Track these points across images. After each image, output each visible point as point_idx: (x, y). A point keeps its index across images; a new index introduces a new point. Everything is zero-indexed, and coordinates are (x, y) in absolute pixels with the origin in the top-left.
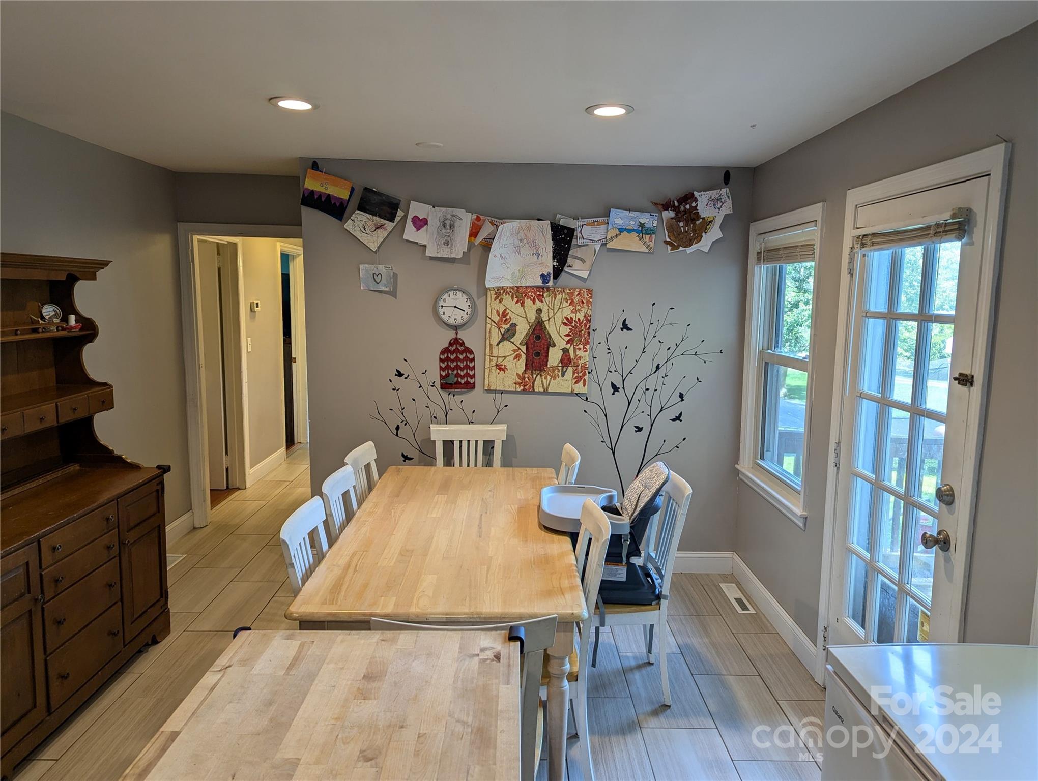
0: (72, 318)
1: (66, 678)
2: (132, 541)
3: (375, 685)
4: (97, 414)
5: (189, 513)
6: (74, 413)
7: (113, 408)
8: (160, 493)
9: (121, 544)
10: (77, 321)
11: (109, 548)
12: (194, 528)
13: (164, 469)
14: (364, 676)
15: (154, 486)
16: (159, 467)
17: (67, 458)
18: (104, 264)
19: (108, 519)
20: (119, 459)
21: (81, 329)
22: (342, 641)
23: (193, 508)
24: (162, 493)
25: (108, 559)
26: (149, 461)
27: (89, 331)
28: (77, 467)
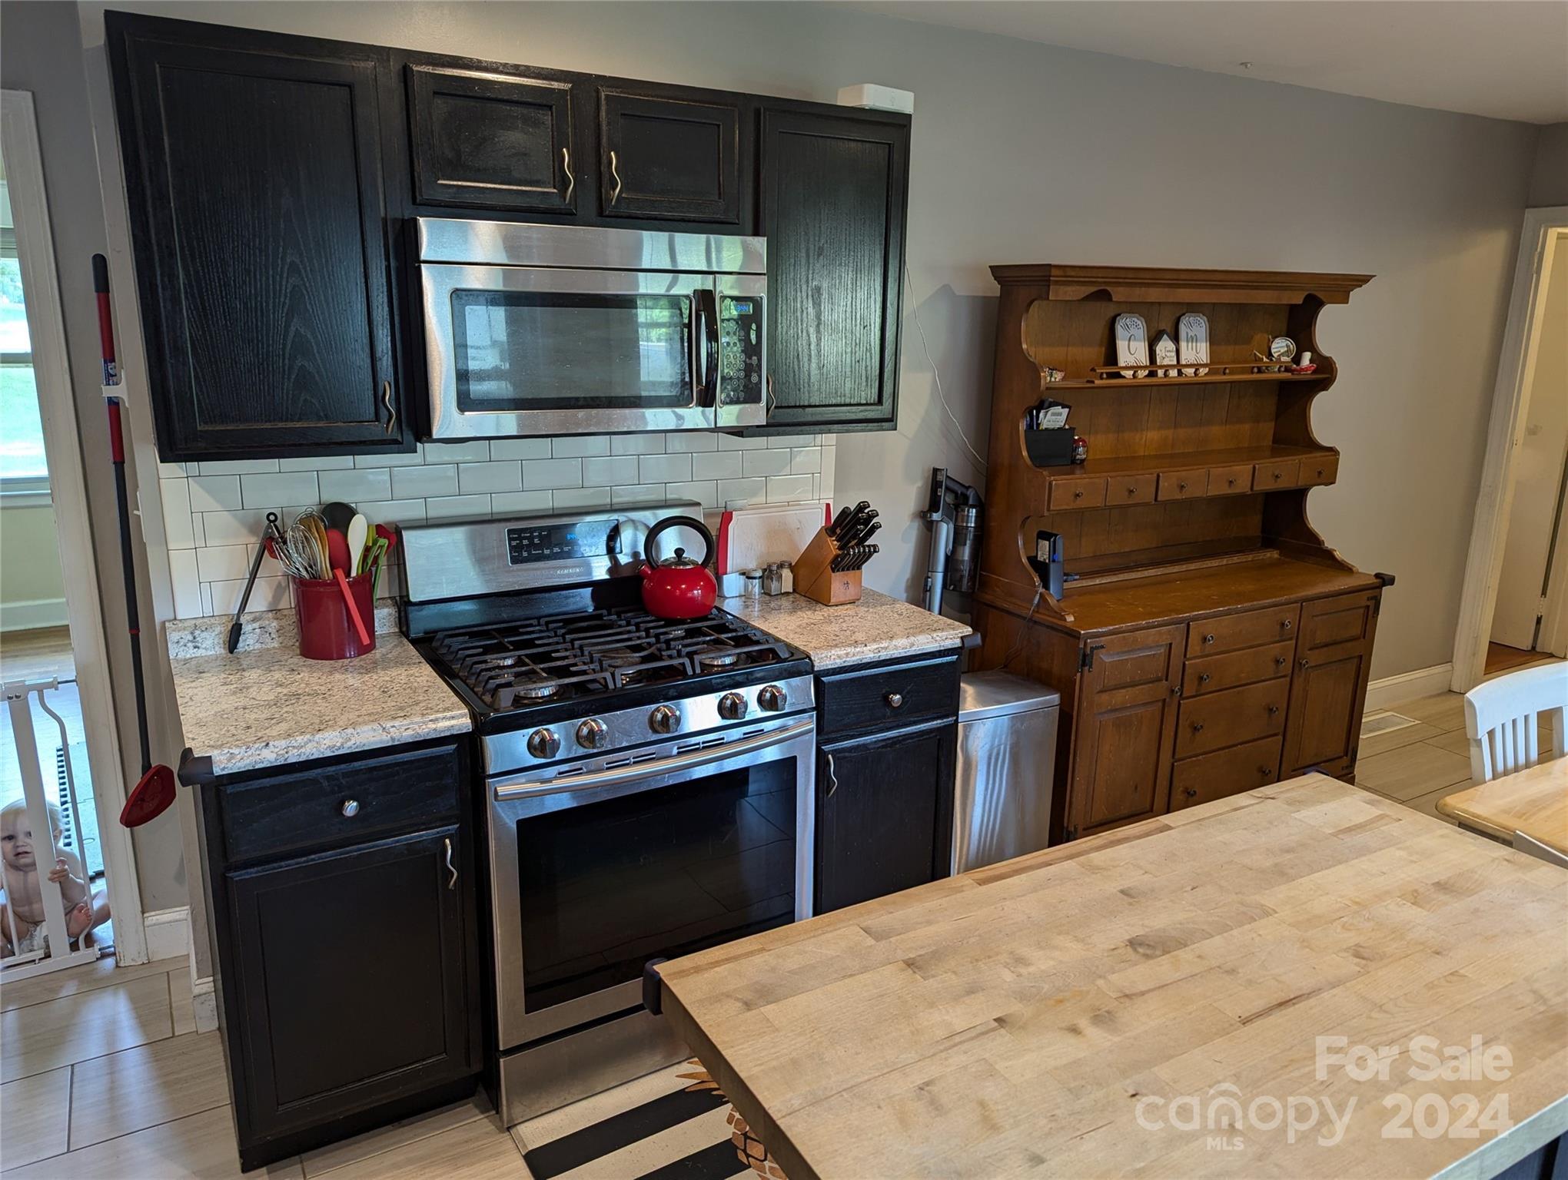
0: (1307, 357)
1: (1192, 795)
2: (1313, 664)
3: (1443, 897)
4: (1315, 488)
5: (1448, 666)
6: (1276, 481)
7: (1334, 483)
8: (1371, 612)
9: (1297, 664)
10: (1311, 361)
11: (1277, 662)
12: (1450, 691)
13: (1385, 580)
14: (1438, 883)
15: (1363, 599)
16: (1377, 576)
17: (1268, 541)
18: (1362, 280)
19: (1283, 624)
20: (1329, 555)
21: (1314, 372)
22: (1442, 836)
23: (1454, 661)
24: (1374, 613)
25: (1273, 676)
26: (1365, 563)
27: (1325, 373)
28: (1275, 554)
